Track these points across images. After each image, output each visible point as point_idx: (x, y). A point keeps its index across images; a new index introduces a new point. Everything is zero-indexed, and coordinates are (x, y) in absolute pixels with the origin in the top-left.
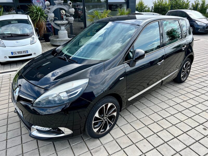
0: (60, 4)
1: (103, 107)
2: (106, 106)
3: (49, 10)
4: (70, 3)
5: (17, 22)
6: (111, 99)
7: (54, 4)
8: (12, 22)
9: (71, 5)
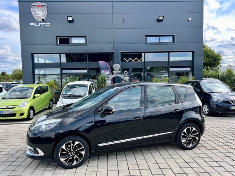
0: (117, 73)
1: (70, 142)
2: (73, 143)
3: (107, 78)
4: (126, 73)
5: (79, 86)
6: (78, 139)
7: (113, 74)
8: (75, 86)
9: (126, 74)
